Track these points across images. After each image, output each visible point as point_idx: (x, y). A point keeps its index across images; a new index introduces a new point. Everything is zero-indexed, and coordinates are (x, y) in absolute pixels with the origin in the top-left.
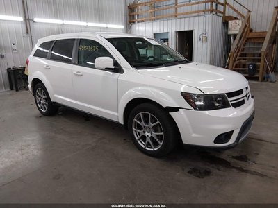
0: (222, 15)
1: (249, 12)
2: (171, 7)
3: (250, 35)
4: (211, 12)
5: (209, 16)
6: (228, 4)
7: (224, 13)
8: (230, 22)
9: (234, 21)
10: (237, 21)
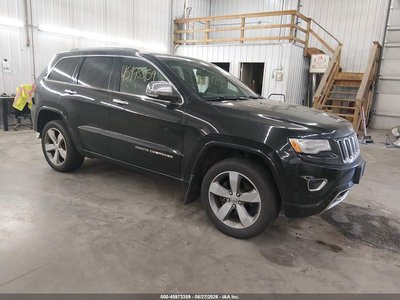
0: (303, 46)
1: (340, 45)
2: (236, 29)
3: (340, 77)
4: (291, 40)
5: (287, 46)
6: (312, 31)
7: (305, 43)
8: (314, 57)
9: (318, 56)
10: (323, 56)
